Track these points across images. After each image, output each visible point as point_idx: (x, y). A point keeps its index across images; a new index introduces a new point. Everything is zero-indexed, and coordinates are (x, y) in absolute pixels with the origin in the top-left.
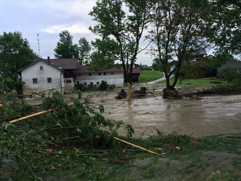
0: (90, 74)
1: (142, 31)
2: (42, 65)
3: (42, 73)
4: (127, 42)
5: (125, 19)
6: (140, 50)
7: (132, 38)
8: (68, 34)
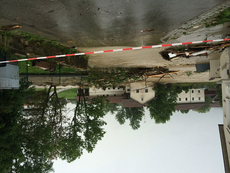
0: (115, 95)
1: (72, 122)
2: (142, 101)
3: (142, 96)
4: (82, 115)
5: (84, 132)
6: (73, 110)
7: (79, 118)
8: (133, 127)
